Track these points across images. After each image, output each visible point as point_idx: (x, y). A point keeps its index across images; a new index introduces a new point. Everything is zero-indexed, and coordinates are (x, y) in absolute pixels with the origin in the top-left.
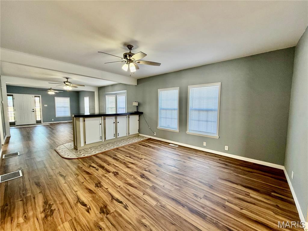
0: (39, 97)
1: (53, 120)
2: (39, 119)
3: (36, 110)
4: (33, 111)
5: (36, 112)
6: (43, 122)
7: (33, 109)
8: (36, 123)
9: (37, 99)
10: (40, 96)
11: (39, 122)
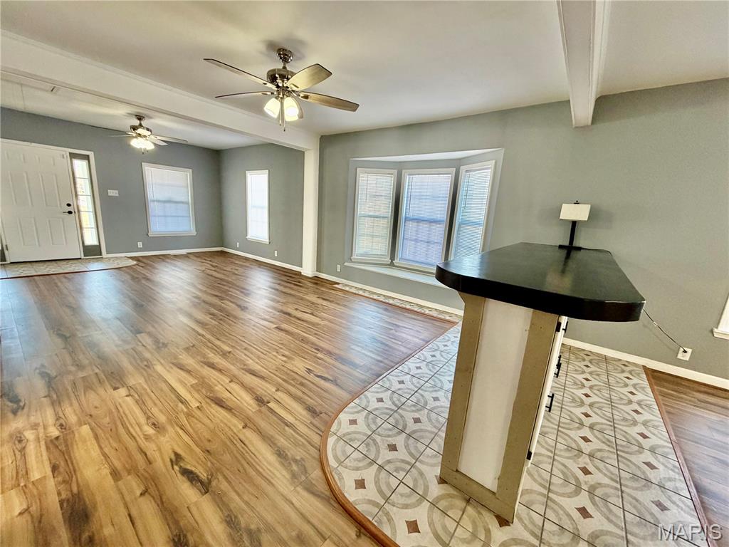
0: (87, 158)
1: (140, 245)
2: (91, 239)
3: (82, 209)
4: (70, 212)
5: (82, 214)
6: (108, 253)
7: (69, 205)
8: (83, 257)
9: (80, 167)
10: (91, 154)
11: (92, 252)
